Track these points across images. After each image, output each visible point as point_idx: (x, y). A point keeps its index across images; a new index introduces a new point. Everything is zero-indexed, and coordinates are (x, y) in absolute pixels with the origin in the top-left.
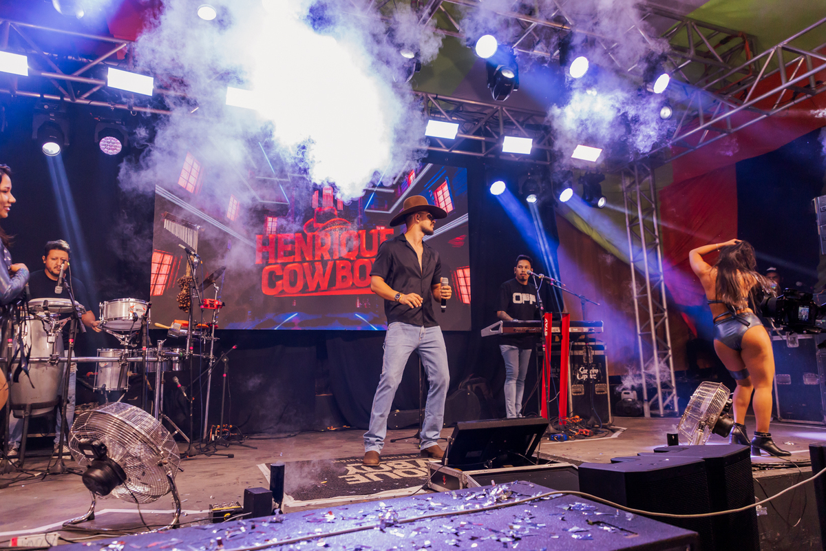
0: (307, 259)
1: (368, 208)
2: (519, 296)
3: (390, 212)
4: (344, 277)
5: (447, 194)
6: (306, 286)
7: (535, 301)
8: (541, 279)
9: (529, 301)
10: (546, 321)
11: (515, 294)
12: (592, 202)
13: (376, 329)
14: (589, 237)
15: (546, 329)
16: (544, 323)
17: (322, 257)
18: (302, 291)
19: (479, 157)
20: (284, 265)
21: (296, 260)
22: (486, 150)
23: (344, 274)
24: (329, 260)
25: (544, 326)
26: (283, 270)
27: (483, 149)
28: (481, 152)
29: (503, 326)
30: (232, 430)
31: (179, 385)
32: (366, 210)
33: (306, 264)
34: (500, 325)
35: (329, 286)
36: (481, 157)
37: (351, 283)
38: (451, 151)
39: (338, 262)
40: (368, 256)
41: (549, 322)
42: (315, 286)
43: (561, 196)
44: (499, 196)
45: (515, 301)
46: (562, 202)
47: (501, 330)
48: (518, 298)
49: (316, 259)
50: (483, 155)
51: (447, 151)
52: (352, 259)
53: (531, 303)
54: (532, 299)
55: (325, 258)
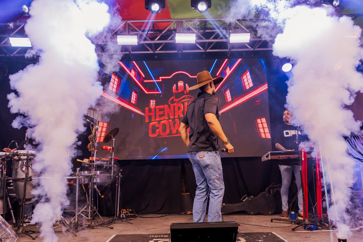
0: (171, 118)
2: (288, 132)
5: (249, 77)
6: (171, 131)
7: (300, 134)
9: (296, 134)
15: (303, 156)
17: (179, 116)
18: (168, 134)
20: (159, 122)
21: (166, 119)
26: (159, 124)
29: (270, 155)
30: (131, 212)
31: (97, 189)
33: (170, 120)
42: (176, 131)
45: (285, 136)
47: (270, 158)
48: (287, 133)
49: (176, 117)
55: (180, 116)
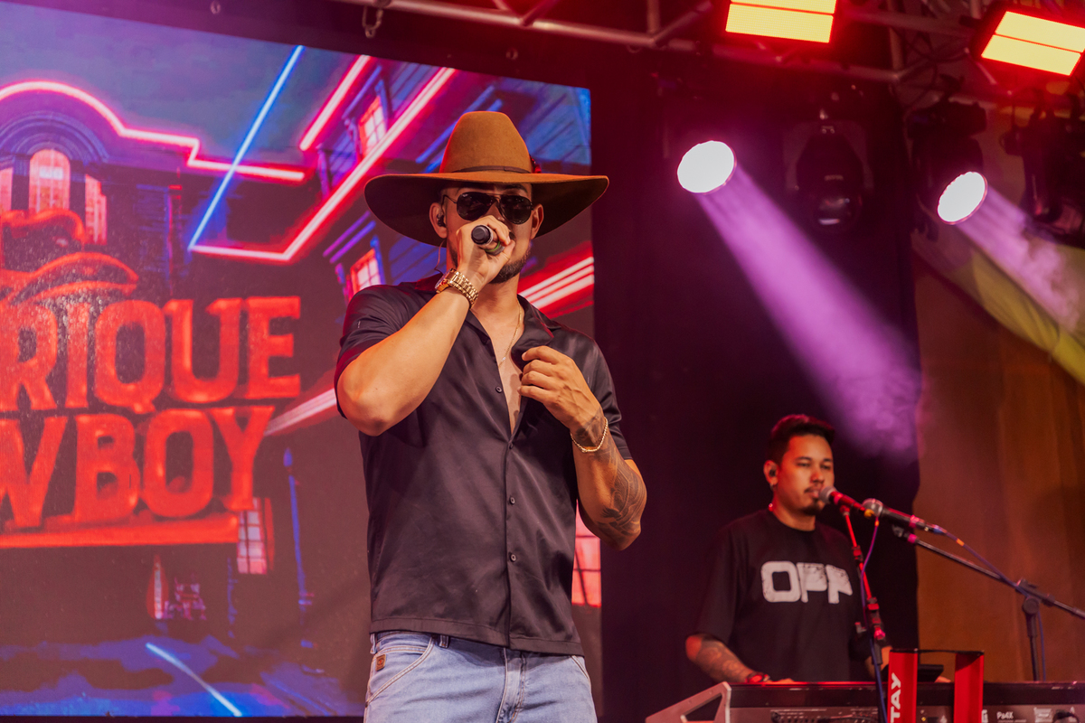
1: (199, 242)
2: (786, 575)
3: (287, 256)
4: (104, 479)
7: (848, 590)
8: (873, 518)
9: (826, 593)
10: (896, 682)
11: (769, 569)
12: (1059, 224)
13: (237, 713)
14: (1042, 356)
15: (894, 715)
16: (889, 692)
17: (23, 397)
19: (634, 47)
22: (664, 21)
23: (107, 468)
24: (49, 413)
25: (888, 703)
27: (652, 19)
28: (642, 28)
29: (735, 703)
32: (192, 246)
34: (718, 700)
35: (48, 511)
36: (644, 50)
37: (133, 501)
38: (529, 21)
39: (84, 419)
40: (200, 397)
41: (905, 689)
43: (943, 199)
44: (710, 195)
45: (771, 595)
46: (947, 225)
47: (725, 719)
48: (782, 581)
50: (648, 41)
51: (515, 21)
52: (138, 408)
53: (834, 599)
54: (837, 584)
55: (35, 403)
